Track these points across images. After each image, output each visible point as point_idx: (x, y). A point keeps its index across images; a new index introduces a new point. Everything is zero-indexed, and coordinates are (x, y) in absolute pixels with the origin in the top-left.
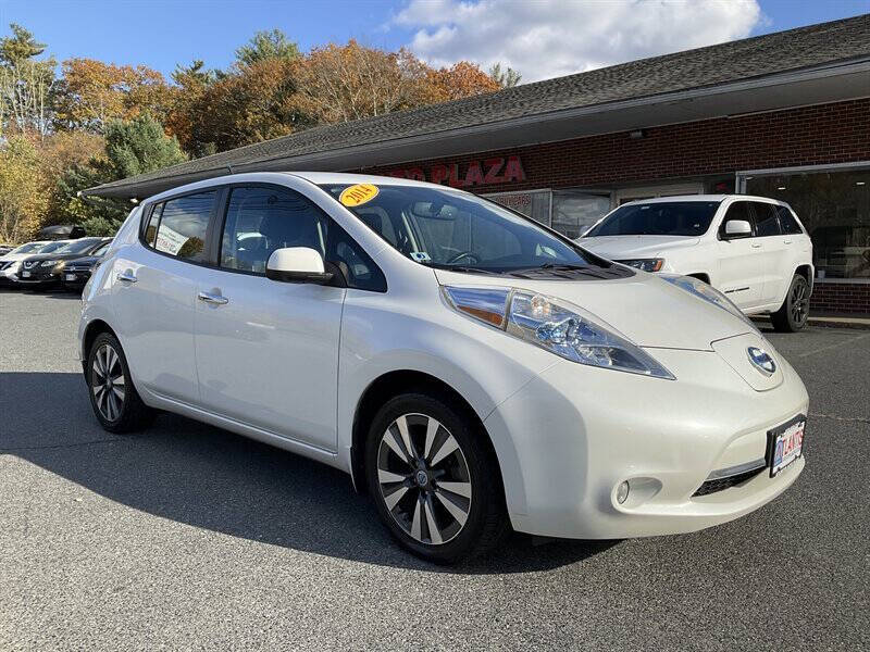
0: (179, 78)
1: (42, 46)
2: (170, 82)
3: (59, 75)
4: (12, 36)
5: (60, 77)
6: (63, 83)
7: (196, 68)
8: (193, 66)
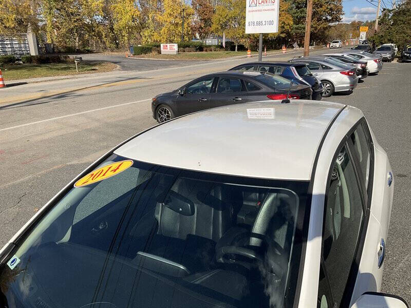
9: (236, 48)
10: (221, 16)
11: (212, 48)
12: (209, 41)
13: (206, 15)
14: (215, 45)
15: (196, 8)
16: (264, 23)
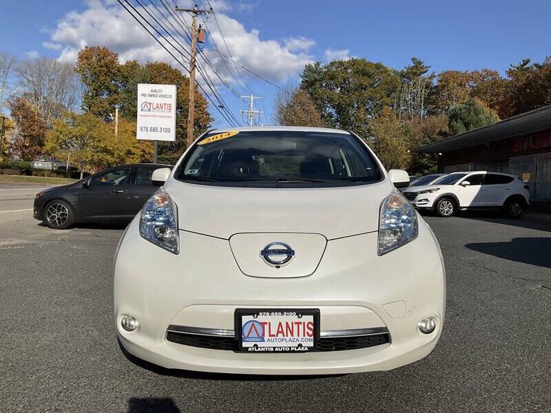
0: (510, 73)
1: (428, 67)
2: (503, 75)
3: (435, 82)
4: (412, 64)
5: (435, 84)
6: (437, 87)
7: (524, 65)
8: (522, 63)
9: (82, 174)
10: (61, 133)
11: (46, 173)
12: (38, 164)
13: (34, 130)
14: (49, 170)
15: (18, 121)
16: (159, 130)
